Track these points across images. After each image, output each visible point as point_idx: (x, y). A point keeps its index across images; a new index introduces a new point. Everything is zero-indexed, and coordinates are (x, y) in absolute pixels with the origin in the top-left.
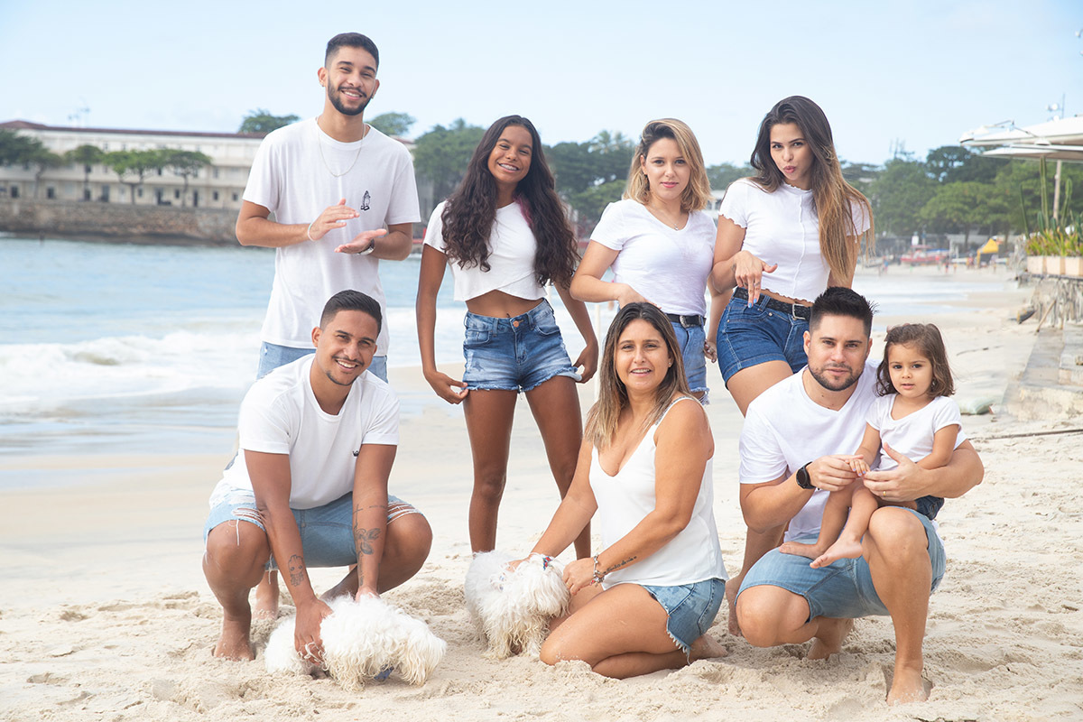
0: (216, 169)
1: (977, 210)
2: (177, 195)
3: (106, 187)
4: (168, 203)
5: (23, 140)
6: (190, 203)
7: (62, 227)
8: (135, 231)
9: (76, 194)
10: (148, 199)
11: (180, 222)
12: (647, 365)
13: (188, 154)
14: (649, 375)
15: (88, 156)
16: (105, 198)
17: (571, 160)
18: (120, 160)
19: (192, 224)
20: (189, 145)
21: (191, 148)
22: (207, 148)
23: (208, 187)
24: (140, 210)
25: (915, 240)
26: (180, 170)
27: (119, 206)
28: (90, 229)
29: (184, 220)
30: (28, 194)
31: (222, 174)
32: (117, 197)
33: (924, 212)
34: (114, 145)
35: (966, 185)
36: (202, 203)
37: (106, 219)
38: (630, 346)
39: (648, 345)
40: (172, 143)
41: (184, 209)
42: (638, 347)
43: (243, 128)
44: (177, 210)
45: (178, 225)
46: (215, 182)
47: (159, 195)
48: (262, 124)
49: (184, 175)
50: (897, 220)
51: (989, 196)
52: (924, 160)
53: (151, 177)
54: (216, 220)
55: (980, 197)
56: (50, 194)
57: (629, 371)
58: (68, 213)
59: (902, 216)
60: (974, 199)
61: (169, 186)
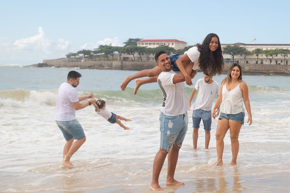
2: (282, 62)
3: (262, 60)
4: (280, 64)
5: (241, 48)
6: (285, 64)
7: (251, 71)
8: (271, 72)
9: (254, 62)
10: (273, 63)
11: (283, 69)
12: (237, 74)
13: (286, 50)
14: (237, 76)
15: (258, 52)
16: (262, 63)
18: (267, 52)
19: (287, 70)
20: (285, 48)
21: (286, 49)
24: (272, 66)
27: (266, 65)
28: (259, 71)
29: (284, 69)
30: (242, 62)
32: (264, 62)
34: (264, 48)
36: (288, 64)
37: (263, 69)
38: (234, 70)
39: (237, 71)
40: (280, 47)
41: (284, 65)
42: (236, 71)
44: (282, 66)
45: (283, 70)
47: (277, 62)
49: (284, 56)
53: (275, 57)
56: (247, 62)
57: (233, 74)
58: (253, 67)
61: (279, 59)
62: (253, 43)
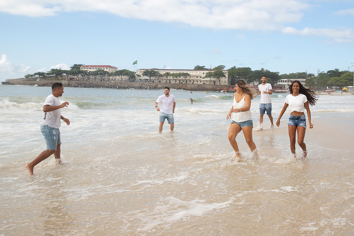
0: (190, 76)
1: (338, 82)
2: (183, 81)
3: (170, 80)
4: (182, 83)
5: (156, 72)
6: (186, 83)
9: (164, 81)
10: (178, 82)
13: (186, 74)
15: (168, 74)
17: (259, 73)
18: (173, 75)
19: (187, 87)
20: (185, 72)
21: (186, 73)
22: (189, 72)
23: (189, 80)
24: (177, 84)
25: (327, 88)
26: (184, 77)
27: (173, 84)
30: (156, 82)
31: (191, 77)
32: (172, 82)
33: (328, 82)
34: (172, 72)
35: (336, 77)
36: (188, 83)
43: (195, 69)
44: (184, 84)
45: (184, 87)
46: (190, 79)
47: (180, 81)
48: (198, 68)
49: (185, 78)
50: (323, 84)
51: (340, 79)
52: (326, 73)
53: (178, 78)
54: (191, 86)
55: (339, 80)
56: (160, 82)
59: (324, 83)
60: (338, 80)
61: (182, 79)
62: (164, 69)
